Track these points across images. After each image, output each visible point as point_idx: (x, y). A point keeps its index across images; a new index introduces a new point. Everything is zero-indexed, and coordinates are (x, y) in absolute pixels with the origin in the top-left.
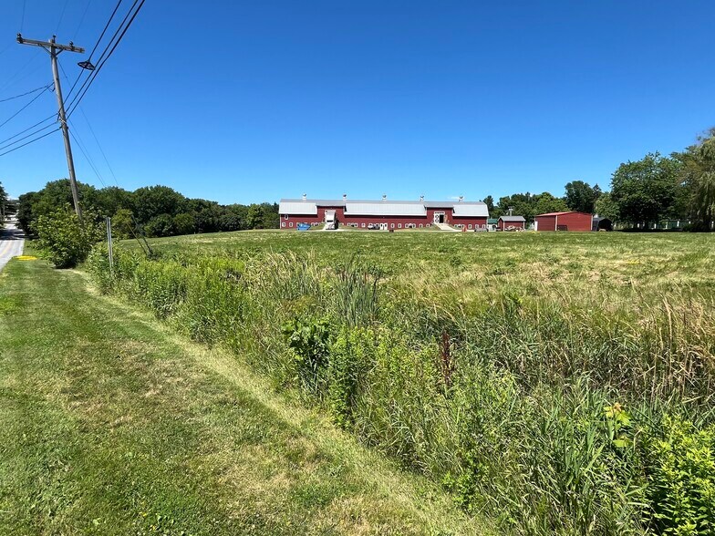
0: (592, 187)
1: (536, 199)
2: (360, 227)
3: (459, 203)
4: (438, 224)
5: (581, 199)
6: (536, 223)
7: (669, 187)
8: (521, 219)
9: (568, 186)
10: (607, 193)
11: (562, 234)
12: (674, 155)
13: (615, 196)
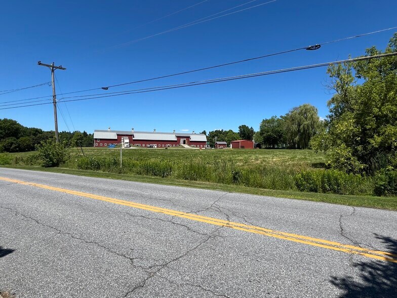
0: (250, 128)
1: (226, 133)
2: (142, 146)
3: (192, 134)
4: (183, 145)
5: (246, 133)
6: (231, 145)
7: (281, 130)
8: (225, 143)
9: (240, 127)
10: (258, 132)
11: (243, 150)
12: (281, 117)
13: (261, 133)
